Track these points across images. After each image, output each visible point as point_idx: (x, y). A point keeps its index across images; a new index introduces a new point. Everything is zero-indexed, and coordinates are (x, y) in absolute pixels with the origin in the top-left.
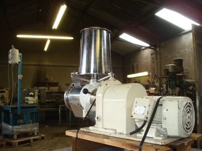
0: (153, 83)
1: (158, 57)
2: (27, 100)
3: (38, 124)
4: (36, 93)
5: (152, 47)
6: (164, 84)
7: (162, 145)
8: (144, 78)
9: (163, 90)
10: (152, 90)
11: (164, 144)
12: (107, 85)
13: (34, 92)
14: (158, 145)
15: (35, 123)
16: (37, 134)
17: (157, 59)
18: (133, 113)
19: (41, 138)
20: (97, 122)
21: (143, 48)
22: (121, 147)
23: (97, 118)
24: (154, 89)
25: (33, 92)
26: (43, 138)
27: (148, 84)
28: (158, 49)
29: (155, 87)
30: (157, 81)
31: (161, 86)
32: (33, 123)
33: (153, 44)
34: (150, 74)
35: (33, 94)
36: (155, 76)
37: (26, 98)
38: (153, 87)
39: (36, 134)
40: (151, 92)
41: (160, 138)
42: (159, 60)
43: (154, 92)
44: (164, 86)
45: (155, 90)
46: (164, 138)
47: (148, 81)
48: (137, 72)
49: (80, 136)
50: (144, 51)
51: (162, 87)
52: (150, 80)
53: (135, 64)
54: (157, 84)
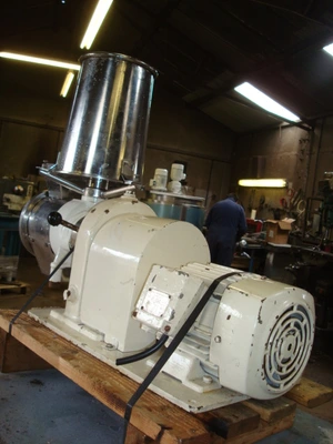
0: (293, 207)
1: (315, 150)
2: (8, 200)
3: (17, 258)
4: (30, 188)
5: (306, 125)
6: (316, 213)
7: (191, 413)
8: (274, 191)
9: (311, 226)
10: (287, 224)
11: (195, 411)
12: (107, 211)
13: (25, 186)
14: (181, 409)
15: (13, 254)
16: (13, 279)
17: (310, 154)
18: (138, 306)
19: (19, 291)
20: (68, 304)
21: (285, 124)
22: (89, 391)
23: (69, 294)
24: (292, 220)
25: (22, 186)
26: (23, 291)
27: (281, 208)
28: (317, 132)
29: (295, 216)
30: (303, 203)
31: (308, 216)
32: (6, 254)
33: (309, 118)
34: (291, 185)
35: (21, 189)
36: (300, 191)
37: (6, 195)
38: (289, 217)
39: (10, 279)
40: (283, 227)
41: (197, 389)
42: (314, 157)
43: (289, 228)
44: (316, 217)
45: (293, 224)
46: (208, 388)
47: (283, 200)
48: (262, 177)
49: (17, 333)
50: (285, 130)
51: (311, 219)
52: (287, 199)
53: (260, 157)
54: (301, 212)
